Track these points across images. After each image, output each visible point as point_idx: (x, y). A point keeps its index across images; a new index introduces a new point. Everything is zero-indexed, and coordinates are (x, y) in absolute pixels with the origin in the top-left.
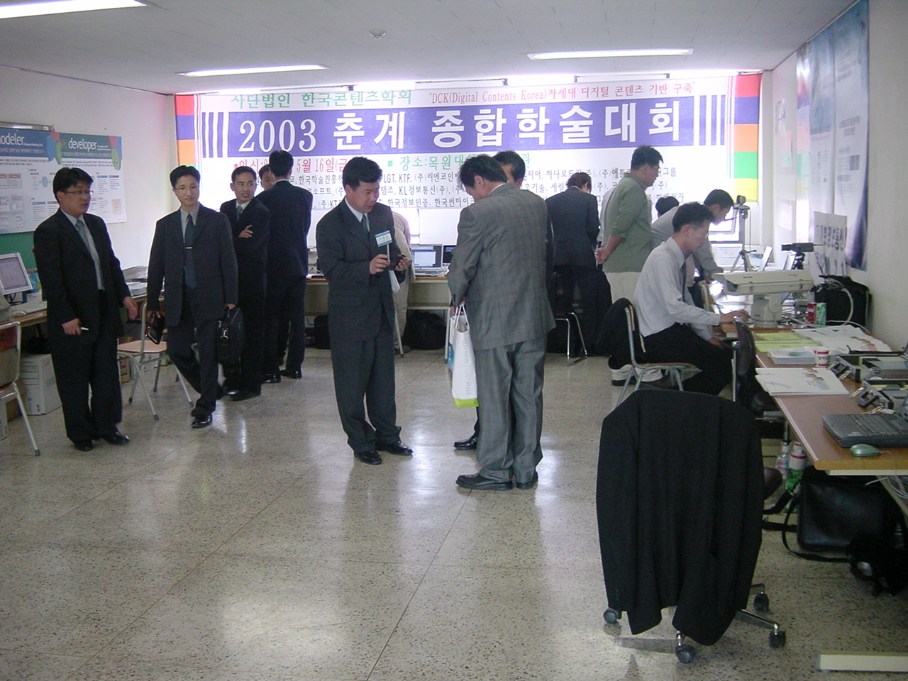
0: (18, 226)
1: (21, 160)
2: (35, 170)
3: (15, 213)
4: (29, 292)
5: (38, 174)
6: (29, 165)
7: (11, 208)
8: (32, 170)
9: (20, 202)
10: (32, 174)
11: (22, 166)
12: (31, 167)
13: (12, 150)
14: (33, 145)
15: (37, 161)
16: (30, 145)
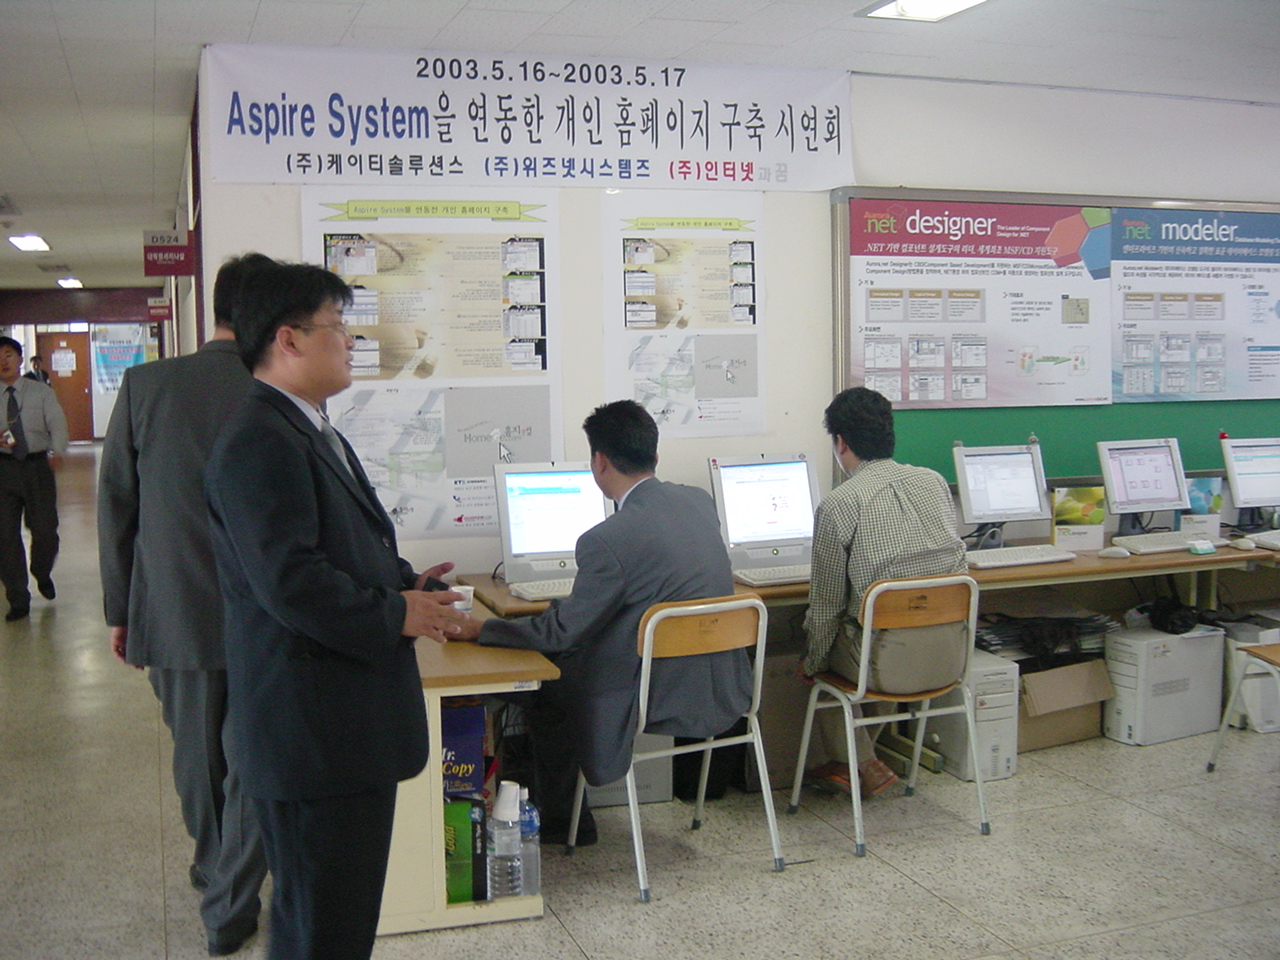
0: (1207, 388)
1: (1226, 269)
2: (1261, 287)
3: (1202, 364)
4: (1186, 512)
5: (1266, 294)
6: (1245, 277)
7: (1193, 355)
8: (1253, 287)
9: (1219, 346)
10: (1250, 294)
11: (1227, 279)
12: (1249, 282)
13: (1204, 250)
14: (1258, 240)
15: (1268, 270)
16: (1251, 240)
